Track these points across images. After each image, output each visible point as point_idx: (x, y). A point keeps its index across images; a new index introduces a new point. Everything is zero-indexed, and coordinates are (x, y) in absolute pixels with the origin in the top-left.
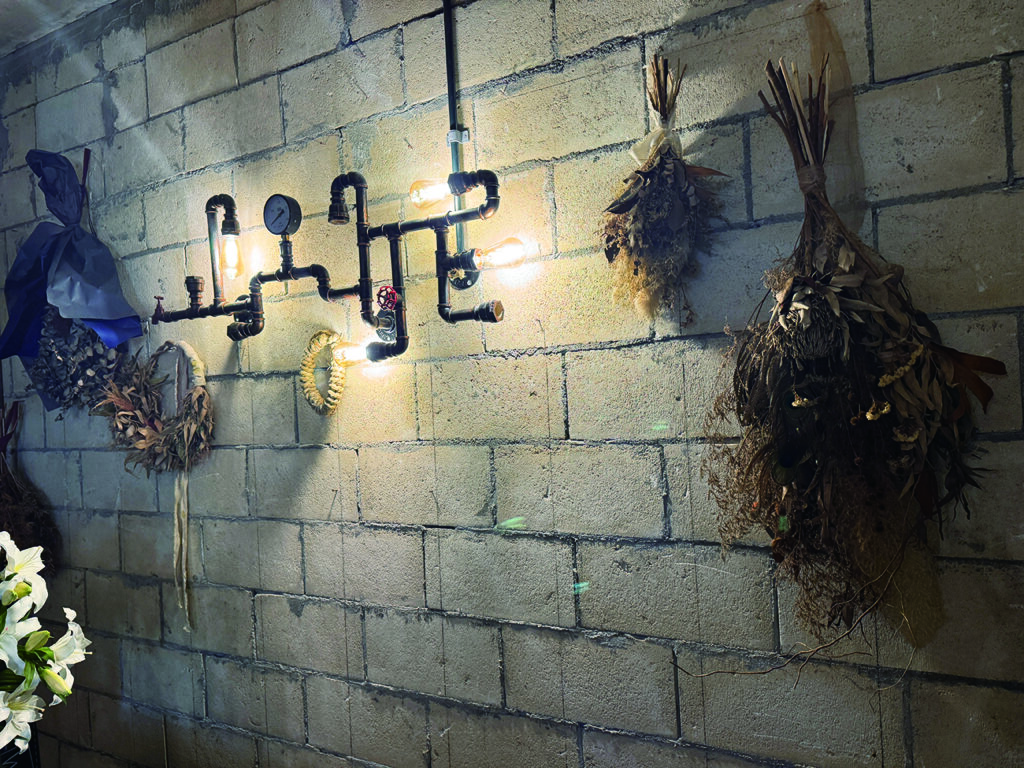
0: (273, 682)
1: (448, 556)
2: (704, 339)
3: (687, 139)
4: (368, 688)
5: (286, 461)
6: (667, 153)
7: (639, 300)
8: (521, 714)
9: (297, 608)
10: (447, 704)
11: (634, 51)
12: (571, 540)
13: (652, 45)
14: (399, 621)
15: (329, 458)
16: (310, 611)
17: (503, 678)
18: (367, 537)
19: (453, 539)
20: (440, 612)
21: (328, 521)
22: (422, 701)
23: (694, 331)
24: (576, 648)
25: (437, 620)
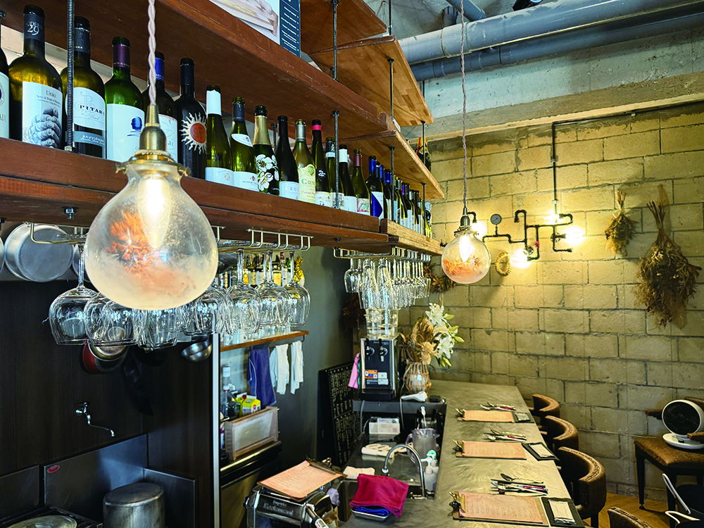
0: (478, 356)
1: (547, 316)
2: (629, 259)
3: (626, 211)
4: (517, 354)
5: (486, 290)
6: (622, 215)
7: (613, 249)
8: (571, 356)
9: (489, 333)
10: (546, 356)
11: (612, 188)
12: (589, 310)
13: (617, 187)
14: (529, 334)
15: (503, 289)
16: (494, 334)
17: (565, 348)
18: (518, 311)
19: (549, 311)
20: (544, 331)
21: (502, 307)
22: (537, 356)
23: (627, 257)
24: (589, 338)
25: (543, 333)
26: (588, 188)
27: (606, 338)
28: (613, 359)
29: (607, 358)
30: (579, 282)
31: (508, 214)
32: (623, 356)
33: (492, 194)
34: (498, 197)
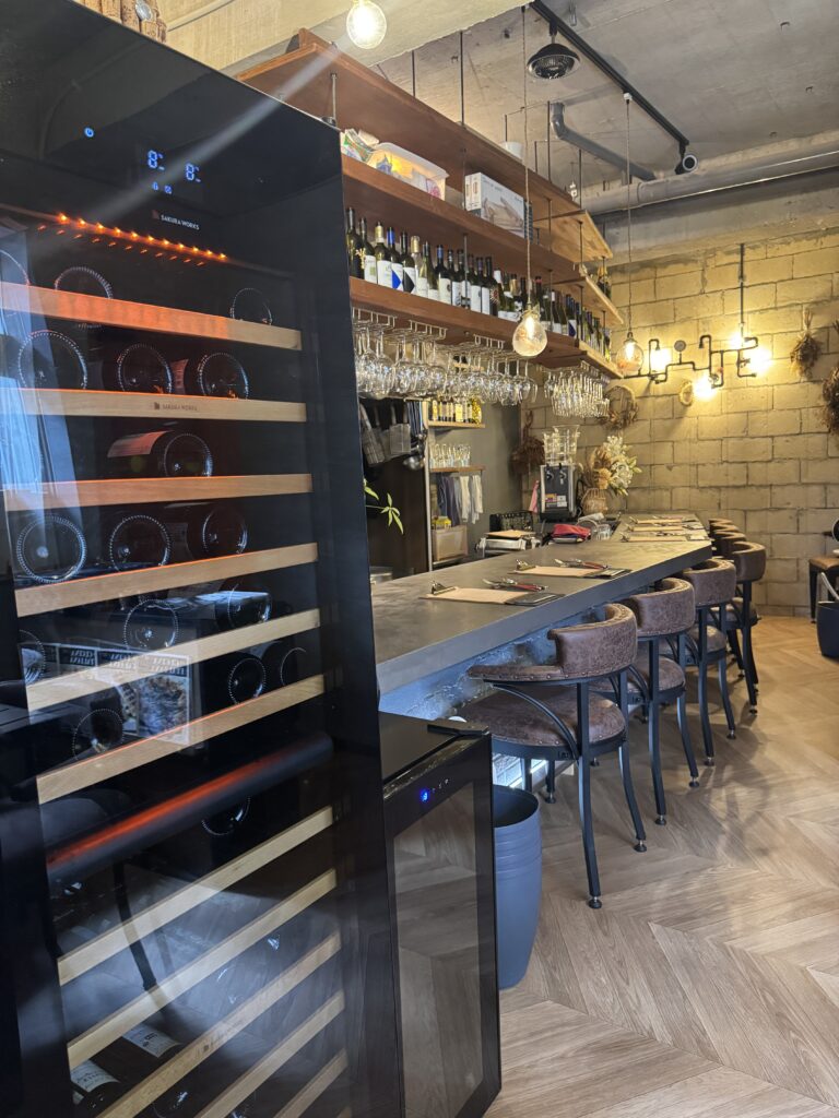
0: (658, 493)
1: (730, 445)
2: (814, 382)
3: (813, 332)
4: (698, 488)
5: (668, 423)
6: (808, 336)
7: (798, 372)
8: (752, 485)
9: (670, 468)
10: (727, 487)
11: (800, 307)
12: (772, 437)
13: (805, 306)
14: (711, 466)
15: (686, 421)
16: (676, 469)
17: (747, 476)
18: (701, 444)
19: (732, 441)
20: (727, 462)
21: (685, 440)
22: (718, 488)
23: (812, 380)
24: (771, 465)
25: (725, 464)
26: (776, 308)
27: (788, 464)
28: (794, 484)
29: (788, 484)
30: (763, 408)
31: (692, 340)
32: (804, 480)
33: (677, 319)
34: (683, 321)
